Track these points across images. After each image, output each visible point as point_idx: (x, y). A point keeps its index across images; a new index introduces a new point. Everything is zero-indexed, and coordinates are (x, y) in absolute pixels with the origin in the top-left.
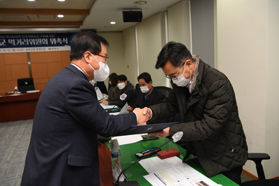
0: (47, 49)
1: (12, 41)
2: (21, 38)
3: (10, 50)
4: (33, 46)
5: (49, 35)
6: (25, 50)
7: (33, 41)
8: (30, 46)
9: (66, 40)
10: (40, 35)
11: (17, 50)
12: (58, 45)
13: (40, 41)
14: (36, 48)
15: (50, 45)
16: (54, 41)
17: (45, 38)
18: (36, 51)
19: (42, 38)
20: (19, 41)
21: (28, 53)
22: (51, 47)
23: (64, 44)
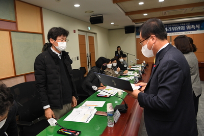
0: (183, 33)
2: (167, 27)
4: (174, 31)
5: (186, 23)
7: (175, 28)
8: (172, 32)
9: (198, 26)
10: (179, 24)
12: (192, 30)
13: (179, 28)
14: (176, 33)
15: (186, 30)
16: (189, 27)
17: (183, 26)
18: (176, 35)
19: (181, 26)
21: (171, 36)
22: (187, 32)
23: (196, 29)
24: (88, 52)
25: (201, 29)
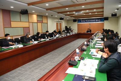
0: (94, 22)
1: (87, 21)
3: (86, 23)
4: (91, 22)
5: (95, 19)
6: (89, 23)
8: (90, 22)
9: (100, 20)
11: (88, 23)
12: (98, 21)
13: (93, 20)
15: (95, 21)
16: (96, 20)
20: (88, 21)
23: (99, 21)
24: (59, 28)
25: (101, 21)
